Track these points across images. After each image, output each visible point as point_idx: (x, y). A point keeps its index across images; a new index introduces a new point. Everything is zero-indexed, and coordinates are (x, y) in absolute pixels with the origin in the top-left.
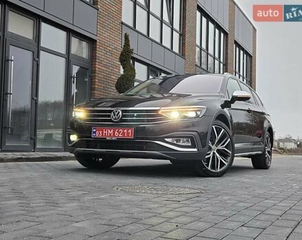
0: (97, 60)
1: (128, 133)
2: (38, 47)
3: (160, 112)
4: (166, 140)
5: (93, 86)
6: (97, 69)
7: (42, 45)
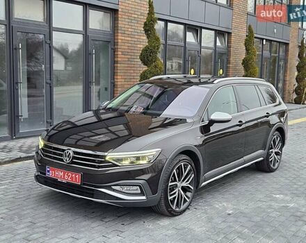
0: (119, 31)
1: (76, 178)
2: (50, 29)
3: (107, 158)
4: (113, 187)
5: (116, 59)
6: (119, 41)
7: (55, 25)
